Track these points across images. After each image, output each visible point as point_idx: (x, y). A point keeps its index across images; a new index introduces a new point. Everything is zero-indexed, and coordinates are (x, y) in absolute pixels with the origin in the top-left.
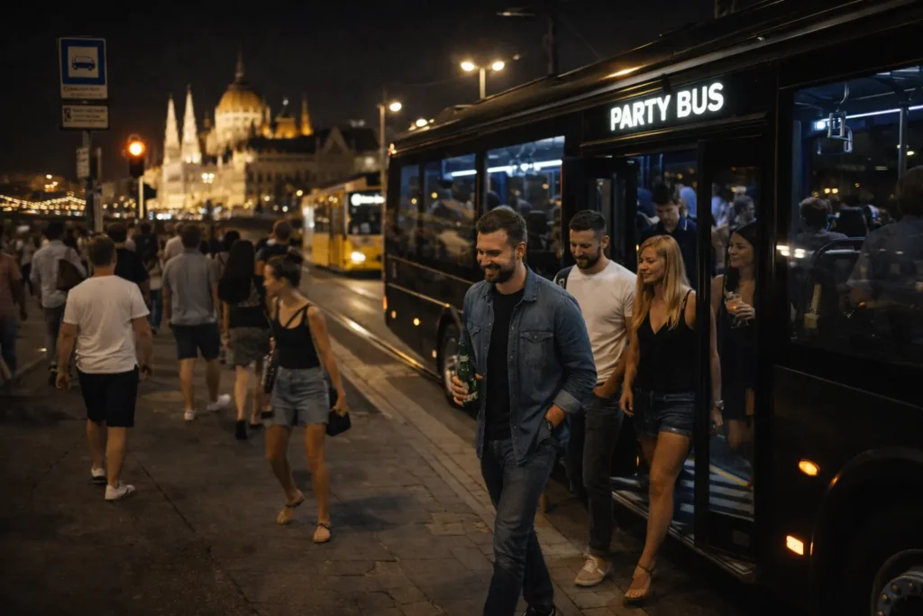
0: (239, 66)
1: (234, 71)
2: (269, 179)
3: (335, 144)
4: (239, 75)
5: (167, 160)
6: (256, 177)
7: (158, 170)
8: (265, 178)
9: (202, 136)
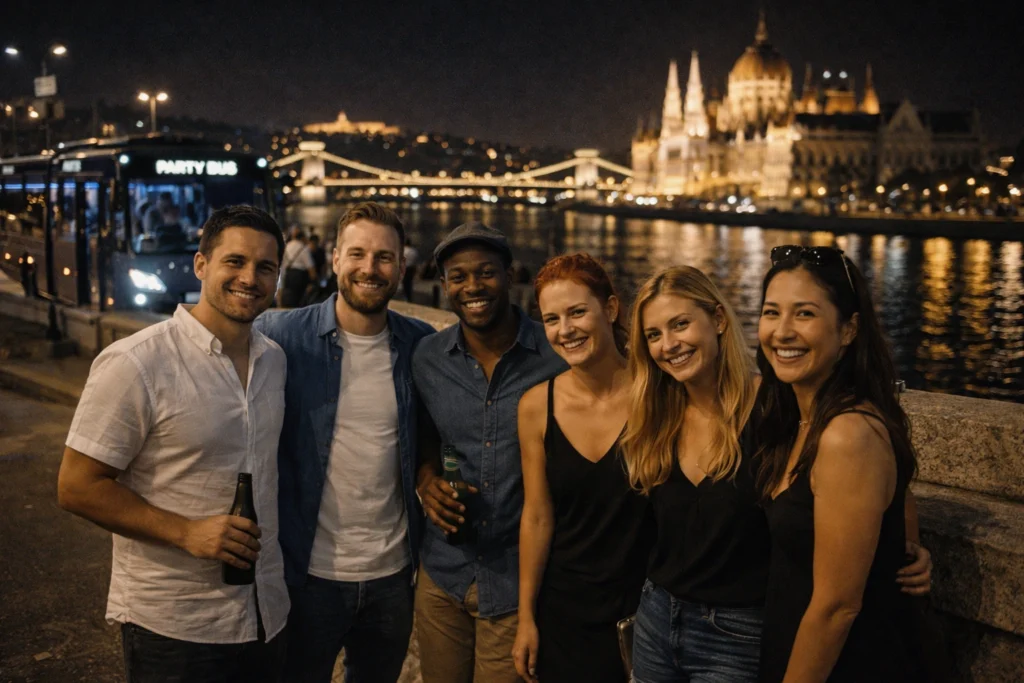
0: (762, 26)
1: (753, 31)
2: (824, 162)
3: (905, 122)
4: (760, 37)
5: (665, 132)
6: (805, 159)
7: (654, 144)
8: (817, 159)
9: (712, 106)
